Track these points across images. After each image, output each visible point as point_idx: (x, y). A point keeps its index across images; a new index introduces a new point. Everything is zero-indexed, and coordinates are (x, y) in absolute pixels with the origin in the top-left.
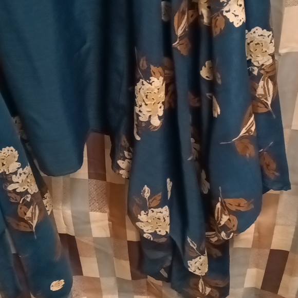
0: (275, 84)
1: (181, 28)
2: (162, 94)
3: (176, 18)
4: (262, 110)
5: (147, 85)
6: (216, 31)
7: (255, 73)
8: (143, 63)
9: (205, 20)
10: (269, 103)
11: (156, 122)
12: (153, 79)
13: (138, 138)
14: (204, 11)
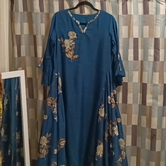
0: (126, 153)
1: (106, 135)
2: (103, 149)
3: (106, 133)
4: (123, 159)
5: (100, 146)
6: (113, 136)
7: (121, 149)
8: (99, 142)
9: (111, 135)
10: (125, 157)
11: (101, 156)
12: (101, 145)
13: (96, 160)
14: (111, 133)
